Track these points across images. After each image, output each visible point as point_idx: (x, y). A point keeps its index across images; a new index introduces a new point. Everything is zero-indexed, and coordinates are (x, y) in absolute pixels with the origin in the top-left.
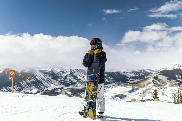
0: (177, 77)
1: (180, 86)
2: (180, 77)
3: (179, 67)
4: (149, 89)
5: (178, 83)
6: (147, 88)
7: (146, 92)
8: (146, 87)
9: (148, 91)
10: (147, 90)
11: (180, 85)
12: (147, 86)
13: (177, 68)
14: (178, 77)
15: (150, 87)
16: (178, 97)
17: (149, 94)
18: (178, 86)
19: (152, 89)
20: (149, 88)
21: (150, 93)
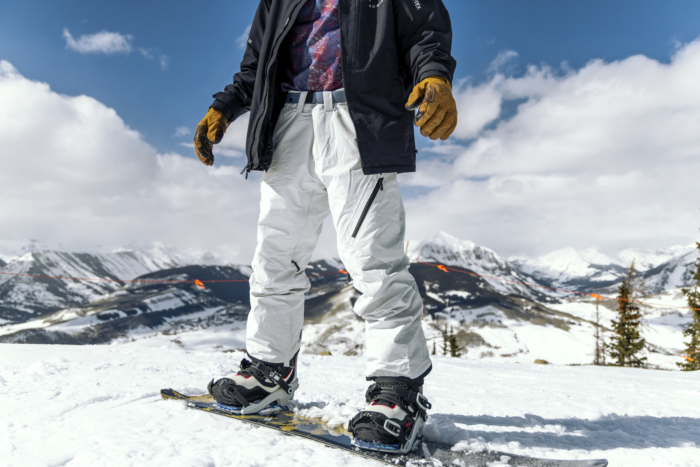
0: (427, 287)
1: (434, 318)
2: (436, 286)
3: (435, 255)
4: (337, 329)
5: (429, 307)
6: (333, 324)
7: (330, 338)
8: (329, 323)
9: (336, 335)
10: (330, 331)
11: (436, 314)
12: (333, 318)
13: (430, 258)
14: (431, 286)
15: (341, 321)
16: (445, 349)
17: (336, 347)
18: (429, 317)
19: (349, 327)
20: (338, 325)
21: (342, 342)
